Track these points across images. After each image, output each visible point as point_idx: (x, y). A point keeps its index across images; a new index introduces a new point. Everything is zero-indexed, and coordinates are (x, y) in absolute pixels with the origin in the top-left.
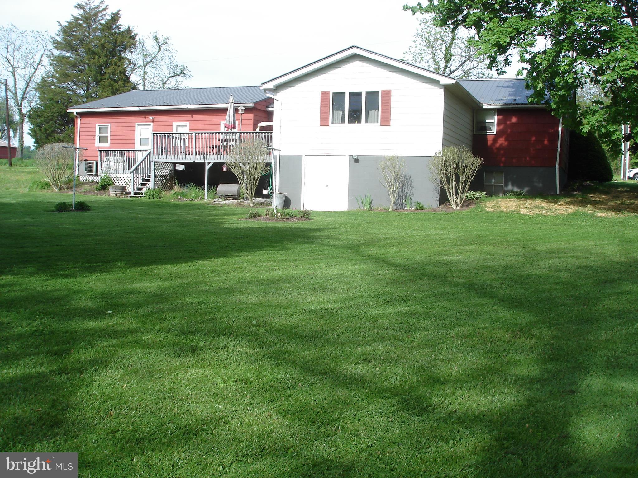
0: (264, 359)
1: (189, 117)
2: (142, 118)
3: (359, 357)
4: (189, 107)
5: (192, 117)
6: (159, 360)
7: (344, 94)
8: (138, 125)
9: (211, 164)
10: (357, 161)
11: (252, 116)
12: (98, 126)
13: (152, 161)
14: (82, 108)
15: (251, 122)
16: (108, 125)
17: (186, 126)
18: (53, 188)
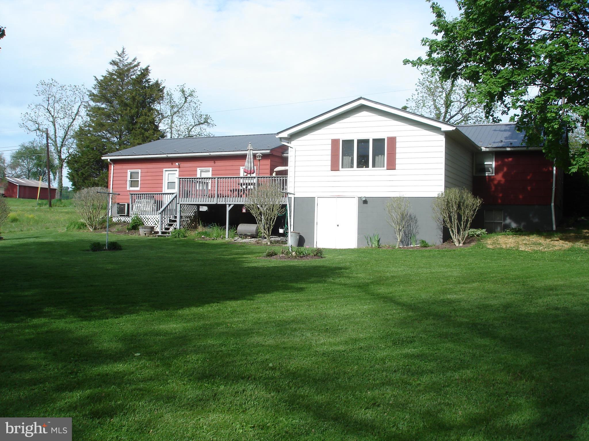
0: (279, 403)
1: (211, 163)
2: (169, 164)
3: (368, 401)
4: (212, 154)
5: (215, 163)
6: (183, 404)
7: (352, 141)
8: (166, 171)
9: (232, 206)
10: (365, 202)
11: (268, 162)
12: (129, 171)
13: (178, 203)
14: (115, 156)
15: (267, 167)
16: (139, 171)
17: (209, 171)
18: (89, 228)
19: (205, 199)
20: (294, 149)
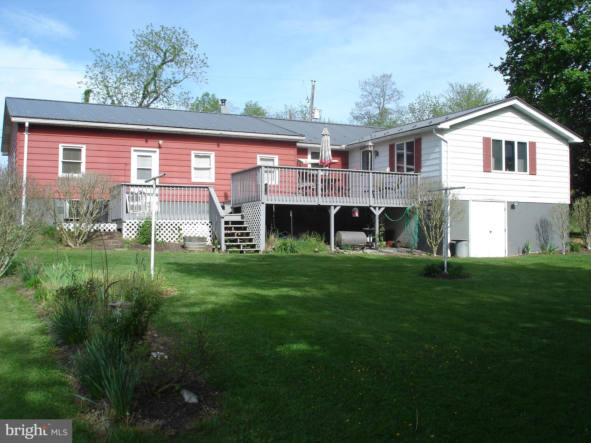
1: (214, 146)
2: (142, 142)
5: (218, 146)
7: (501, 142)
9: (338, 208)
11: (294, 151)
12: (62, 146)
13: (263, 203)
14: (41, 118)
15: (293, 158)
16: (82, 147)
17: (209, 157)
18: (66, 242)
19: (302, 198)
20: (448, 143)
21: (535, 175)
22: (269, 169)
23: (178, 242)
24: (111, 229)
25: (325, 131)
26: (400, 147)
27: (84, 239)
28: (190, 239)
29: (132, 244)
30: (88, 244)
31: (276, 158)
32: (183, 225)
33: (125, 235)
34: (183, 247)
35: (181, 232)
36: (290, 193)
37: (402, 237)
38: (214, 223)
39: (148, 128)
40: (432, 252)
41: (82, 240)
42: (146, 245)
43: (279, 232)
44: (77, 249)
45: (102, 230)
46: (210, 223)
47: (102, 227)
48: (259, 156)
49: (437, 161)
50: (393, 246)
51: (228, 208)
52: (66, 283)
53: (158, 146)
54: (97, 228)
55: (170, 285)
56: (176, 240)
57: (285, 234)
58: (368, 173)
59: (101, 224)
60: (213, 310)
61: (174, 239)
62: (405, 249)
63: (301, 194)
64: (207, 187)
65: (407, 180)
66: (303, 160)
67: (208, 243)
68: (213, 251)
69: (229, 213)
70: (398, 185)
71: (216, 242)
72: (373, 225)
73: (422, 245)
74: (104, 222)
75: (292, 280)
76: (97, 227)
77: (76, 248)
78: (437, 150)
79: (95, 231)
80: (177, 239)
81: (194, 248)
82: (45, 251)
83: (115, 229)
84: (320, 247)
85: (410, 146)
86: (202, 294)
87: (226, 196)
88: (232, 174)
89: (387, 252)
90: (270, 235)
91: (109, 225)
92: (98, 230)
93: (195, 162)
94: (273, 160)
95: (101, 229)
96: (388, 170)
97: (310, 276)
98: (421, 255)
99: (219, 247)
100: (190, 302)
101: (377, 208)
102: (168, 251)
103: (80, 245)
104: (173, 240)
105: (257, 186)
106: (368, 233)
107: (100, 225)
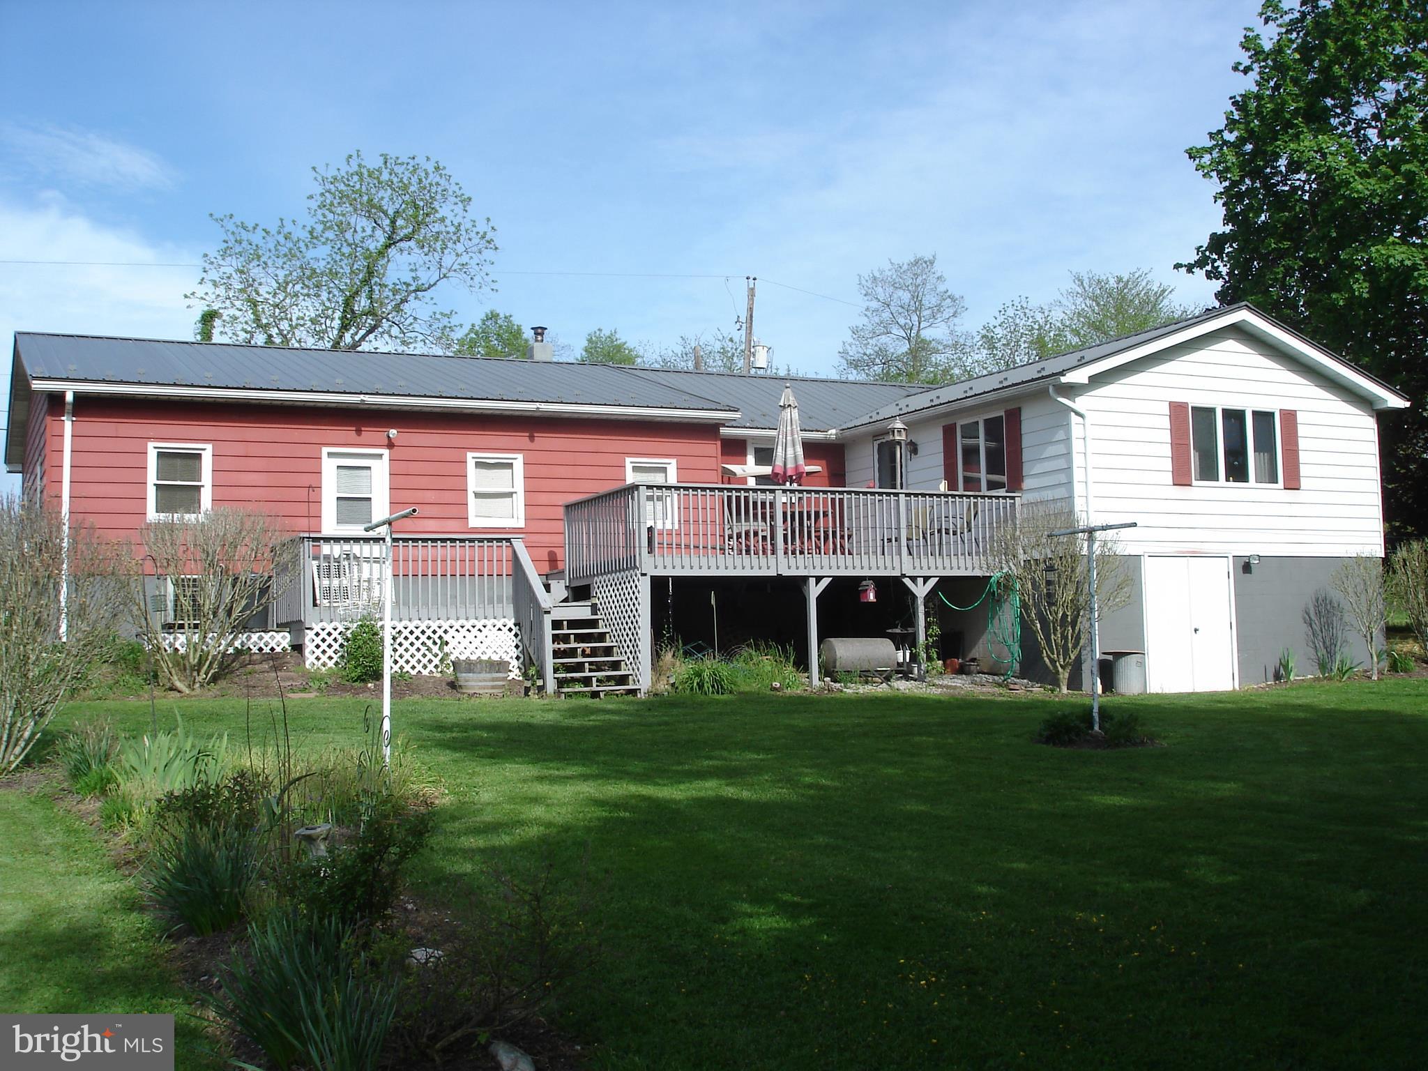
5: (532, 438)
7: (1212, 411)
9: (825, 583)
11: (713, 448)
12: (155, 448)
13: (645, 575)
14: (104, 381)
15: (712, 463)
16: (204, 449)
17: (510, 466)
18: (169, 679)
19: (738, 559)
20: (1086, 420)
21: (1298, 489)
22: (657, 493)
23: (439, 675)
24: (275, 647)
25: (788, 397)
26: (970, 431)
27: (212, 671)
28: (470, 666)
29: (330, 682)
30: (222, 683)
31: (672, 466)
32: (452, 632)
33: (310, 659)
34: (453, 685)
35: (446, 649)
36: (709, 547)
37: (982, 649)
38: (526, 626)
39: (362, 400)
40: (1056, 682)
41: (206, 674)
42: (362, 684)
43: (684, 644)
44: (195, 696)
45: (255, 650)
46: (515, 625)
47: (256, 641)
48: (629, 462)
49: (1061, 463)
50: (962, 671)
51: (560, 588)
52: (179, 781)
53: (386, 442)
54: (243, 644)
55: (430, 779)
56: (434, 670)
57: (700, 649)
58: (896, 495)
59: (253, 635)
60: (543, 840)
61: (431, 667)
62: (990, 678)
63: (735, 551)
64: (508, 540)
65: (990, 510)
66: (736, 469)
67: (512, 676)
68: (526, 694)
69: (562, 602)
70: (969, 524)
71: (532, 671)
72: (911, 621)
73: (1032, 667)
74: (258, 630)
75: (726, 761)
76: (243, 642)
77: (193, 693)
78: (1061, 435)
79: (238, 652)
80: (436, 667)
81: (482, 687)
82: (118, 702)
83: (287, 646)
84: (785, 678)
85: (993, 427)
86: (512, 800)
87: (553, 560)
88: (567, 507)
89: (947, 687)
90: (662, 650)
91: (272, 638)
92: (244, 648)
93: (475, 479)
94: (664, 470)
95: (252, 647)
96: (943, 487)
97: (768, 750)
98: (1031, 691)
99: (540, 683)
100: (483, 822)
101: (920, 581)
102: (416, 697)
103: (202, 686)
104: (428, 670)
105: (629, 535)
106: (899, 642)
107: (249, 638)
